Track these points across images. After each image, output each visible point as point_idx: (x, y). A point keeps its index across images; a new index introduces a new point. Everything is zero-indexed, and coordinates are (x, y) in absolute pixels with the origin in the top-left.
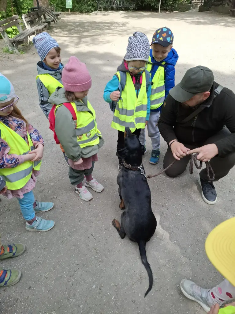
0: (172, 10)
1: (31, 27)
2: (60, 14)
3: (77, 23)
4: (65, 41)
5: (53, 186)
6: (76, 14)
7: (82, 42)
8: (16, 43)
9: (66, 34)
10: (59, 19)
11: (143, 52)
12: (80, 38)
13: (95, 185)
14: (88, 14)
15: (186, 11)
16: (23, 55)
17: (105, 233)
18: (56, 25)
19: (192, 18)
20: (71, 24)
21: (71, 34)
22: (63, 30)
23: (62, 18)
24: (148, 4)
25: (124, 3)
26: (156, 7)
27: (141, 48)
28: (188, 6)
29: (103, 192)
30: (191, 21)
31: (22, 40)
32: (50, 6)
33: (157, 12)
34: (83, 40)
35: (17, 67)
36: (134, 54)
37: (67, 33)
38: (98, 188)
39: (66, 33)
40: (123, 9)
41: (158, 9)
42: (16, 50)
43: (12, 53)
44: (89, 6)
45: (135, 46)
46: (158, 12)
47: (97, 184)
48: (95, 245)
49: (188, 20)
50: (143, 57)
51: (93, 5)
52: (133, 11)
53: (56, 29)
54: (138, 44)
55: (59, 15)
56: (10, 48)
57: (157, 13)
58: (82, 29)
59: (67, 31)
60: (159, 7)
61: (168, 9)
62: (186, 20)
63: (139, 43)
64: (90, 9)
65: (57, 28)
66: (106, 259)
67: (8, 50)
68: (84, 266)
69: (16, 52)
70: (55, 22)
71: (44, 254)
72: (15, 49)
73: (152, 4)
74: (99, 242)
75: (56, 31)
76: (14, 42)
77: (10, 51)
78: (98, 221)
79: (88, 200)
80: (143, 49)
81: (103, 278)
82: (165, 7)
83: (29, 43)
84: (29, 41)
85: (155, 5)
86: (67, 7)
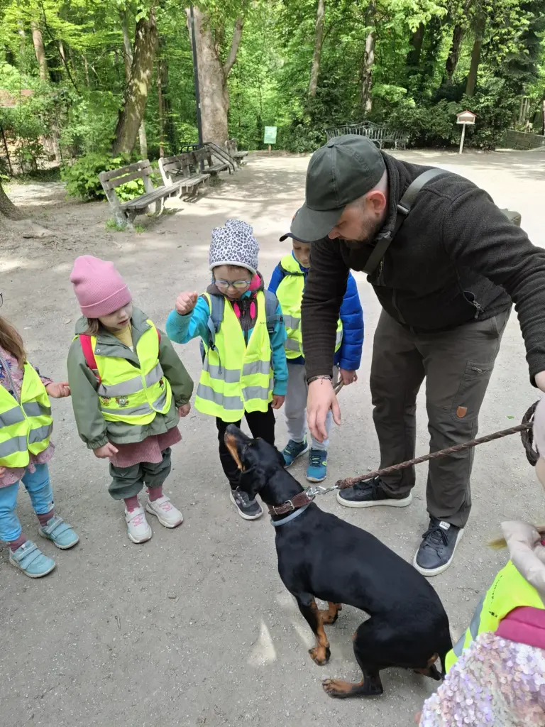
0: (491, 148)
1: (174, 182)
2: (247, 155)
3: (274, 174)
4: (234, 209)
5: (86, 501)
6: (281, 155)
7: (267, 213)
8: (131, 212)
9: (244, 197)
10: (244, 164)
11: (233, 250)
12: (266, 204)
13: (164, 511)
14: (305, 156)
15: (531, 148)
16: (142, 234)
17: (145, 617)
18: (232, 178)
19: (534, 166)
20: (261, 175)
21: (253, 195)
22: (239, 188)
23: (248, 164)
24: (435, 136)
25: (383, 133)
26: (453, 141)
27: (230, 243)
28: (536, 137)
29: (178, 529)
30: (527, 171)
31: (142, 207)
32: (226, 141)
33: (455, 152)
34: (271, 208)
35: (120, 257)
36: (215, 254)
37: (247, 193)
38: (168, 519)
39: (245, 193)
40: (381, 145)
41: (459, 146)
42: (130, 226)
43: (121, 230)
44: (308, 139)
45: (219, 240)
46: (458, 151)
47: (168, 509)
48: (114, 639)
49: (522, 168)
50: (233, 258)
51: (318, 137)
52: (403, 150)
53: (228, 186)
54: (223, 236)
55: (242, 158)
56: (120, 220)
57: (456, 154)
58: (278, 187)
59: (247, 190)
60: (460, 141)
61: (481, 145)
62: (518, 168)
63: (226, 234)
64: (310, 145)
65: (229, 182)
66: (123, 673)
67: (115, 225)
68: (73, 680)
69: (128, 228)
70: (232, 171)
71: (8, 640)
72: (128, 221)
73: (445, 136)
74: (125, 634)
75: (227, 188)
76: (128, 210)
77: (120, 225)
78: (141, 590)
79: (138, 542)
80: (233, 244)
81: (99, 714)
82: (475, 142)
83: (161, 211)
84: (162, 208)
85: (450, 138)
86: (266, 142)
